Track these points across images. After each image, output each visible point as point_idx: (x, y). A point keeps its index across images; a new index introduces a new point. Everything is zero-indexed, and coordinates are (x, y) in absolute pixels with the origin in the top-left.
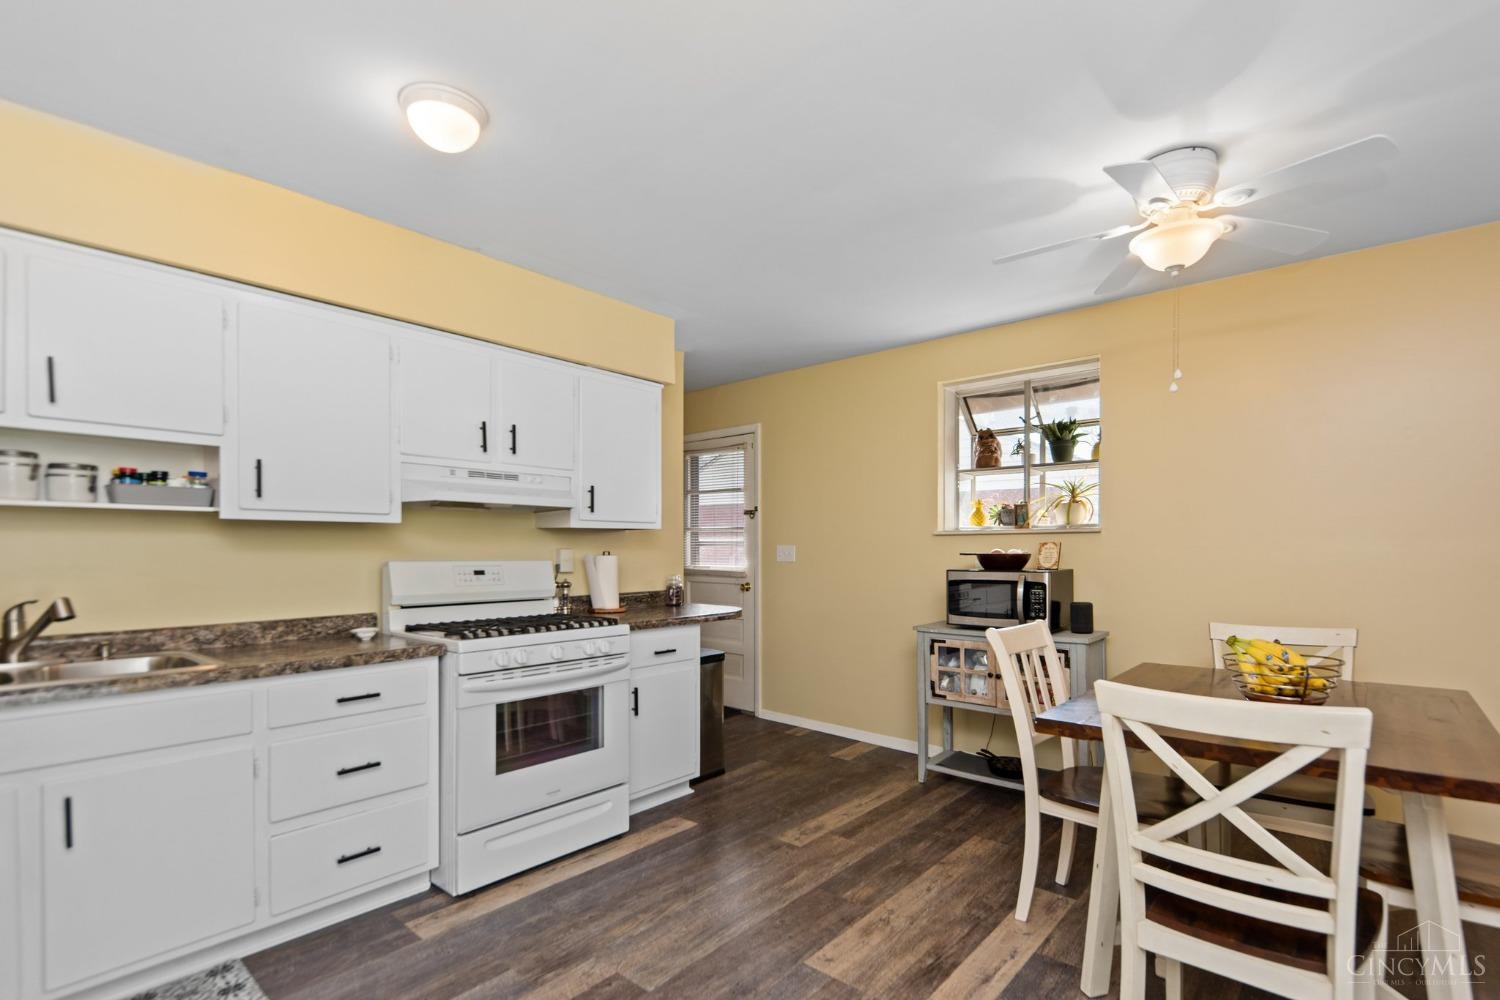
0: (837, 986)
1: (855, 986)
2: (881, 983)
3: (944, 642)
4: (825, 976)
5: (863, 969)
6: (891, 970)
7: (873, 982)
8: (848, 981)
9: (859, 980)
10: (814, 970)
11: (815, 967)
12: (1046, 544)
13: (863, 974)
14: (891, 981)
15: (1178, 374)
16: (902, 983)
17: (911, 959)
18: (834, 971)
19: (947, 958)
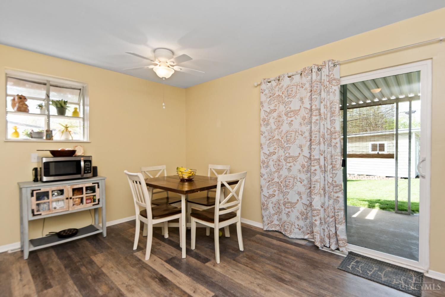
3: (40, 190)
12: (77, 146)
15: (163, 104)
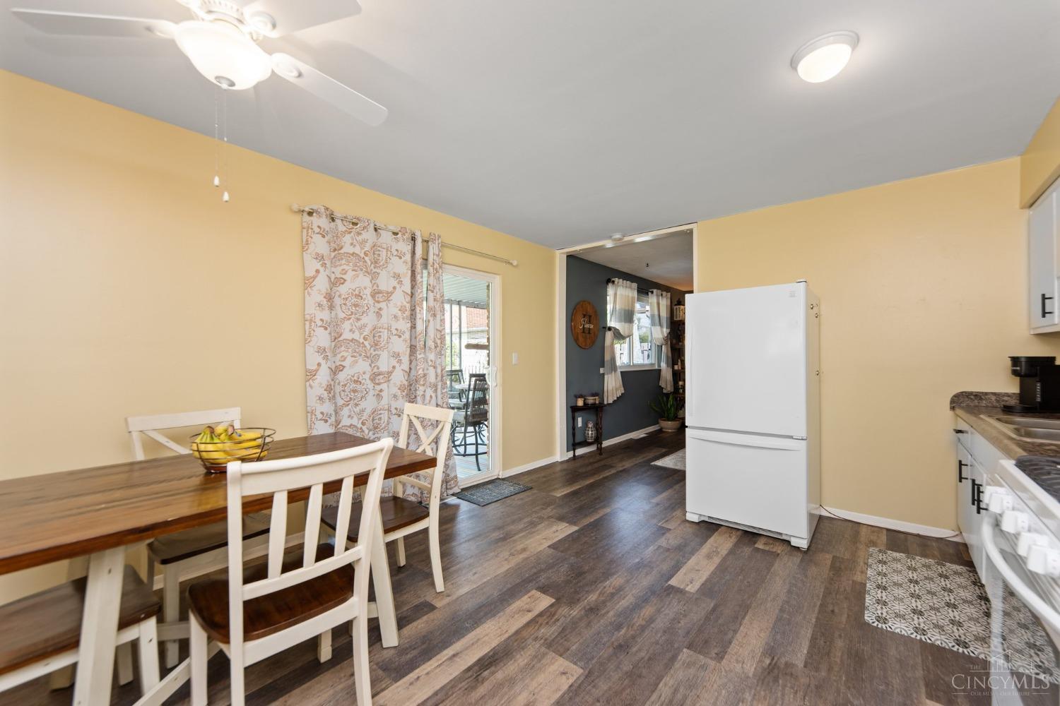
0: (559, 651)
1: (547, 650)
2: (529, 653)
4: (567, 659)
5: (539, 665)
6: (518, 664)
7: (534, 653)
8: (552, 654)
9: (544, 655)
10: (575, 663)
11: (575, 666)
13: (540, 661)
14: (522, 655)
16: (514, 653)
17: (500, 675)
18: (561, 663)
19: (471, 676)
